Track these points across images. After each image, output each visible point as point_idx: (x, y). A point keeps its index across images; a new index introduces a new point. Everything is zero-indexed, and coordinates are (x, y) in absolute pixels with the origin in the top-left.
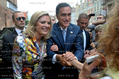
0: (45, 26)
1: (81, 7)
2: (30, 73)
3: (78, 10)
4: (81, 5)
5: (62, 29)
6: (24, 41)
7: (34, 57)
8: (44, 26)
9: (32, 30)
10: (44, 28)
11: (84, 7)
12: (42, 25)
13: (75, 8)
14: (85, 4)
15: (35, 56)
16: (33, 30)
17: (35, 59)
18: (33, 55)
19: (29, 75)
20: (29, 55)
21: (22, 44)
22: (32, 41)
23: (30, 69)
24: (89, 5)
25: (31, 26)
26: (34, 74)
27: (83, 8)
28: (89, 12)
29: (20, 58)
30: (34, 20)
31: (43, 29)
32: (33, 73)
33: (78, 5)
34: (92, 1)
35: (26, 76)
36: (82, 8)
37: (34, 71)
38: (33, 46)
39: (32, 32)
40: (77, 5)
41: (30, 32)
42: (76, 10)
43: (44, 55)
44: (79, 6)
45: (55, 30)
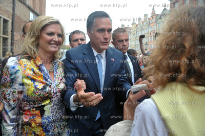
0: (54, 40)
1: (139, 27)
2: (39, 120)
3: (135, 32)
4: (139, 24)
5: (96, 53)
6: (18, 62)
7: (38, 87)
8: (52, 40)
9: (33, 46)
10: (52, 42)
11: (144, 27)
12: (49, 38)
13: (131, 28)
14: (145, 24)
15: (40, 86)
16: (35, 44)
17: (39, 90)
18: (36, 84)
19: (36, 124)
20: (29, 85)
21: (13, 68)
22: (35, 63)
23: (37, 112)
24: (151, 25)
25: (31, 38)
26: (47, 121)
27: (142, 29)
28: (149, 35)
29: (9, 90)
30: (35, 30)
31: (50, 44)
32: (44, 119)
33: (135, 23)
34: (155, 20)
35: (32, 127)
36: (140, 29)
37: (44, 116)
38: (35, 70)
39: (32, 47)
40: (133, 24)
41: (30, 48)
42: (132, 31)
43: (60, 85)
44: (137, 25)
45: (84, 54)
